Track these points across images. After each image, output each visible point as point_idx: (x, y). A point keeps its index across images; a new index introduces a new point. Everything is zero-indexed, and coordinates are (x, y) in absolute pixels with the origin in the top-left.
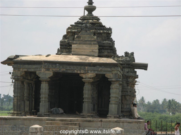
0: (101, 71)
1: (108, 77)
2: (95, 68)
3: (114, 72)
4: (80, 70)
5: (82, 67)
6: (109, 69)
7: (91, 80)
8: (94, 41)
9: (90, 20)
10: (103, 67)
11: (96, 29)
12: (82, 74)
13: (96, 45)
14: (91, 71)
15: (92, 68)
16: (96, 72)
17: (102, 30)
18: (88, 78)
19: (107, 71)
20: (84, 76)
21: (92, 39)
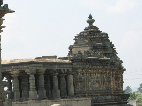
0: (21, 68)
1: (27, 72)
2: (18, 67)
3: (30, 68)
4: (9, 69)
5: (10, 67)
6: (26, 66)
7: (17, 75)
8: (87, 44)
9: (88, 29)
10: (23, 65)
11: (91, 36)
12: (11, 72)
13: (87, 47)
14: (16, 69)
15: (16, 66)
16: (19, 69)
17: (95, 35)
18: (15, 74)
19: (25, 68)
20: (12, 73)
21: (85, 43)
